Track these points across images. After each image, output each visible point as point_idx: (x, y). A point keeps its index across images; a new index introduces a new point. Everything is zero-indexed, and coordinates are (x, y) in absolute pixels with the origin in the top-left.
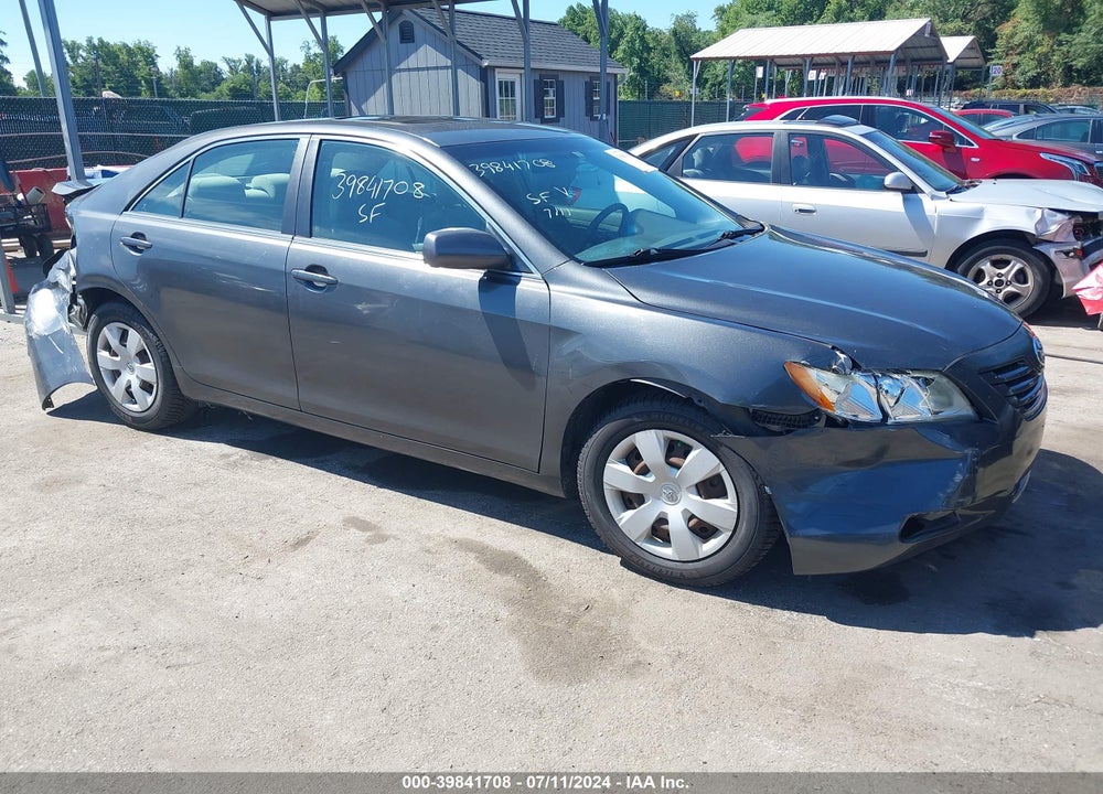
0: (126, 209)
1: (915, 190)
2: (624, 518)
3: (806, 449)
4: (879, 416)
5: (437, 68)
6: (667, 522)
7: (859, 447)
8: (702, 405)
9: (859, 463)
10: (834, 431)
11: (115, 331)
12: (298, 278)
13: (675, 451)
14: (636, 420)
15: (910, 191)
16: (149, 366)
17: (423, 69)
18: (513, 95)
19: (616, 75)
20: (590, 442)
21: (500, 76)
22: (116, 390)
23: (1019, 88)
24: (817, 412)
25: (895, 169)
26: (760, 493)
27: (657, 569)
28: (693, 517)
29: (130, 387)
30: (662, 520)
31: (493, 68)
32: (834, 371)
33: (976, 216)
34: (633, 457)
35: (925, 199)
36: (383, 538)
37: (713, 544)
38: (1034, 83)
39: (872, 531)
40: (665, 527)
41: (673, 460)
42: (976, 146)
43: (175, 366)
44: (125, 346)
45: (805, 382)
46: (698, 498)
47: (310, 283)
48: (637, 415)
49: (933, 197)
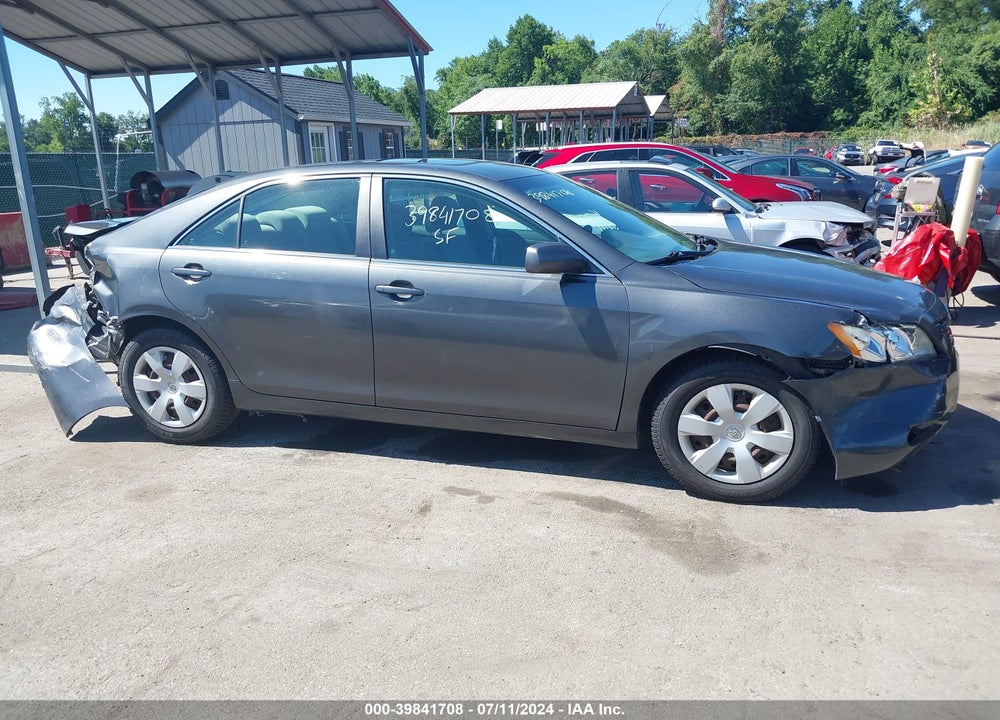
0: (171, 244)
1: (733, 211)
2: (697, 457)
3: (843, 386)
4: (885, 358)
5: (253, 122)
6: (733, 456)
7: (872, 381)
8: (769, 360)
9: (872, 393)
10: (861, 370)
11: (158, 354)
12: (382, 292)
13: (741, 399)
14: (709, 378)
15: (729, 212)
16: (199, 384)
17: (239, 123)
18: (323, 145)
19: (402, 127)
20: (667, 400)
21: (312, 129)
22: (156, 411)
23: (690, 136)
24: (851, 357)
25: (717, 196)
26: (813, 422)
27: (727, 493)
28: (756, 447)
29: (172, 404)
30: (729, 455)
31: (306, 121)
32: (861, 327)
33: (779, 230)
34: (703, 408)
35: (742, 218)
36: (489, 499)
37: (771, 467)
38: (701, 132)
39: (881, 443)
40: (732, 459)
41: (739, 406)
42: (729, 179)
43: (232, 380)
44: (170, 368)
45: (842, 337)
46: (761, 433)
47: (394, 296)
48: (709, 374)
49: (747, 216)
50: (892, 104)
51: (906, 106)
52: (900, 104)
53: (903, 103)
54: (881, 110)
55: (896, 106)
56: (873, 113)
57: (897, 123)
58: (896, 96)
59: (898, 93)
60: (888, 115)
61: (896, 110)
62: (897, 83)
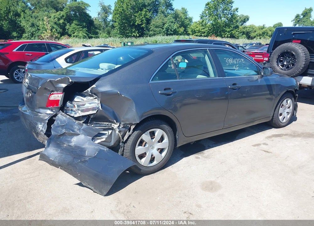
29: (152, 155)
44: (154, 138)
50: (33, 32)
51: (37, 33)
52: (35, 32)
53: (37, 32)
54: (30, 34)
55: (34, 33)
56: (27, 34)
57: (36, 38)
58: (34, 29)
59: (34, 28)
60: (33, 35)
61: (35, 34)
62: (33, 25)
